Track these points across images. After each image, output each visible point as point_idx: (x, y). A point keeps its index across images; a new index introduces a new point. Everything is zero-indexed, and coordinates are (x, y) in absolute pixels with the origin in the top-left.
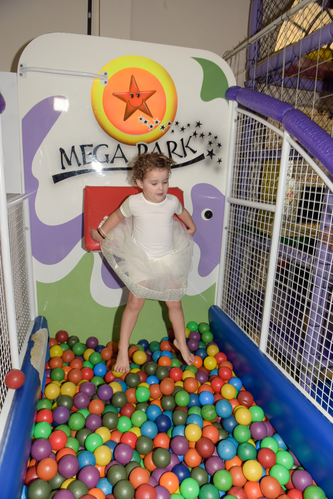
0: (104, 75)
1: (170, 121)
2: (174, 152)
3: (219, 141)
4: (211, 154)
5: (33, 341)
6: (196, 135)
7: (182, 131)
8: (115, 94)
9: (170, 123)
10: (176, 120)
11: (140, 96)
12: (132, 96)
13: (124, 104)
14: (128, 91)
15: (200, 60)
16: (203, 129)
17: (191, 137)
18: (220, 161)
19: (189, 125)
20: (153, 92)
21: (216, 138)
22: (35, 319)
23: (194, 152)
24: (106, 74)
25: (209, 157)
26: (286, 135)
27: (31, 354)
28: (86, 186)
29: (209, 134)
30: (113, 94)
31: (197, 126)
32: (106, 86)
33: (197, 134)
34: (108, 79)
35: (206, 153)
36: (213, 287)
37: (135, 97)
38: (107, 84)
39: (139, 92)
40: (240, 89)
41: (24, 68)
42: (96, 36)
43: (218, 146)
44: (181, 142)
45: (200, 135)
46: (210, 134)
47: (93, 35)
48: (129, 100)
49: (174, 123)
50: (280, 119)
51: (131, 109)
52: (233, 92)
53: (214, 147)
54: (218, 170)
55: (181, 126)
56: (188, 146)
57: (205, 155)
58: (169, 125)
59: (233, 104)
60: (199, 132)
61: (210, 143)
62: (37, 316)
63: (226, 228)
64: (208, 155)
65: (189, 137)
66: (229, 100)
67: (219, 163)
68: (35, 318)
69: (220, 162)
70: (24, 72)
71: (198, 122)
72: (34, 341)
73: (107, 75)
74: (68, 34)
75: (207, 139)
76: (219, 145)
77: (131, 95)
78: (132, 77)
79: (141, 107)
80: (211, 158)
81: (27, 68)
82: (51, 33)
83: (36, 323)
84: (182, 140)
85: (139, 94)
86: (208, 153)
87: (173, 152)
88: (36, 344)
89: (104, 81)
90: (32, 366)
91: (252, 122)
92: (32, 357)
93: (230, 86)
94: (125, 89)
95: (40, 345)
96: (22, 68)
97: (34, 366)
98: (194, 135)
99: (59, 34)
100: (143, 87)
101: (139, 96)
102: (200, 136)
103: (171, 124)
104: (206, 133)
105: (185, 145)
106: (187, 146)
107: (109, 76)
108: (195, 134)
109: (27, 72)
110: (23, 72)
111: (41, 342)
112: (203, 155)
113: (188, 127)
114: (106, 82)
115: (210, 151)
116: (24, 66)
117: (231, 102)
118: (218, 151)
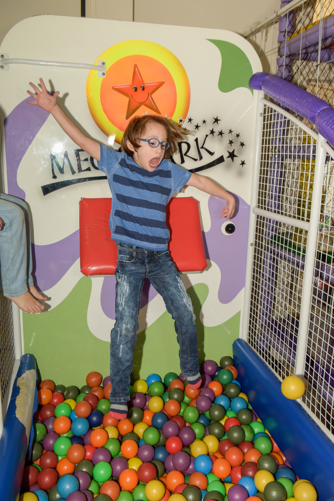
0: (101, 65)
1: (181, 118)
2: (187, 154)
3: (242, 139)
4: (232, 155)
5: (18, 386)
6: (214, 134)
7: (197, 129)
8: (115, 87)
9: (182, 119)
10: (188, 117)
11: (145, 89)
12: (136, 90)
13: (126, 100)
14: (131, 83)
15: (217, 43)
16: (221, 127)
17: (207, 136)
18: (243, 163)
19: (204, 122)
20: (161, 84)
21: (238, 136)
22: (20, 358)
23: (211, 154)
24: (103, 63)
25: (230, 159)
26: (321, 140)
27: (16, 404)
28: (81, 198)
29: (229, 131)
30: (113, 88)
31: (214, 122)
32: (104, 79)
33: (214, 132)
34: (107, 70)
35: (226, 155)
36: (238, 315)
37: (139, 90)
38: (105, 76)
39: (144, 84)
40: (266, 76)
41: (5, 59)
42: (91, 17)
43: (240, 145)
44: (195, 142)
45: (219, 133)
46: (231, 132)
47: (88, 18)
48: (132, 95)
49: (187, 120)
50: (313, 119)
51: (134, 105)
52: (258, 81)
53: (235, 147)
54: (240, 174)
55: (195, 123)
56: (204, 146)
57: (225, 157)
58: (181, 123)
59: (259, 94)
60: (217, 130)
61: (231, 142)
62: (23, 354)
63: (252, 245)
64: (228, 157)
65: (205, 136)
66: (253, 89)
67: (242, 165)
68: (20, 356)
69: (244, 165)
70: (6, 64)
71: (216, 118)
72: (20, 387)
73: (105, 65)
74: (58, 16)
75: (227, 138)
76: (242, 144)
77: (135, 88)
78: (136, 66)
79: (147, 102)
80: (233, 160)
81: (9, 59)
82: (37, 16)
83: (22, 363)
84: (196, 140)
85: (143, 87)
86: (229, 155)
87: (185, 154)
88: (23, 391)
89: (101, 73)
90: (18, 419)
91: (281, 118)
92: (18, 407)
93: (254, 72)
94: (127, 82)
95: (27, 392)
96: (3, 59)
97: (20, 420)
98: (210, 134)
99: (46, 16)
100: (148, 79)
101: (143, 89)
102: (219, 135)
103: (183, 121)
104: (226, 131)
105: (200, 146)
106: (202, 147)
107: (108, 66)
108: (212, 132)
109: (10, 64)
110: (4, 64)
111: (28, 388)
112: (222, 157)
113: (204, 123)
114: (104, 74)
115: (231, 151)
116: (5, 57)
117: (256, 91)
118: (240, 152)
